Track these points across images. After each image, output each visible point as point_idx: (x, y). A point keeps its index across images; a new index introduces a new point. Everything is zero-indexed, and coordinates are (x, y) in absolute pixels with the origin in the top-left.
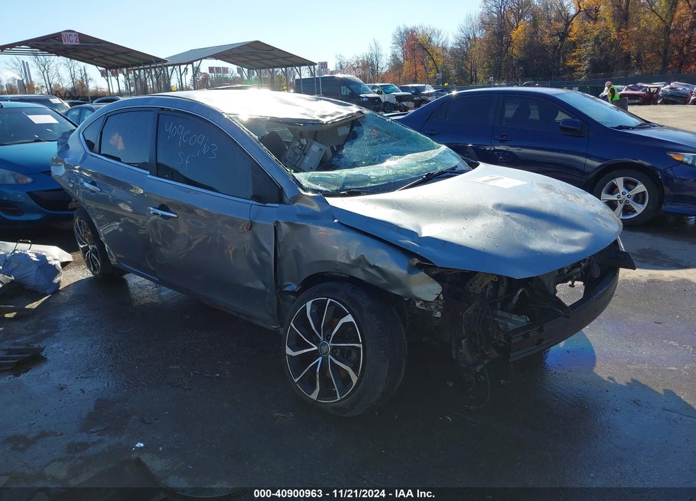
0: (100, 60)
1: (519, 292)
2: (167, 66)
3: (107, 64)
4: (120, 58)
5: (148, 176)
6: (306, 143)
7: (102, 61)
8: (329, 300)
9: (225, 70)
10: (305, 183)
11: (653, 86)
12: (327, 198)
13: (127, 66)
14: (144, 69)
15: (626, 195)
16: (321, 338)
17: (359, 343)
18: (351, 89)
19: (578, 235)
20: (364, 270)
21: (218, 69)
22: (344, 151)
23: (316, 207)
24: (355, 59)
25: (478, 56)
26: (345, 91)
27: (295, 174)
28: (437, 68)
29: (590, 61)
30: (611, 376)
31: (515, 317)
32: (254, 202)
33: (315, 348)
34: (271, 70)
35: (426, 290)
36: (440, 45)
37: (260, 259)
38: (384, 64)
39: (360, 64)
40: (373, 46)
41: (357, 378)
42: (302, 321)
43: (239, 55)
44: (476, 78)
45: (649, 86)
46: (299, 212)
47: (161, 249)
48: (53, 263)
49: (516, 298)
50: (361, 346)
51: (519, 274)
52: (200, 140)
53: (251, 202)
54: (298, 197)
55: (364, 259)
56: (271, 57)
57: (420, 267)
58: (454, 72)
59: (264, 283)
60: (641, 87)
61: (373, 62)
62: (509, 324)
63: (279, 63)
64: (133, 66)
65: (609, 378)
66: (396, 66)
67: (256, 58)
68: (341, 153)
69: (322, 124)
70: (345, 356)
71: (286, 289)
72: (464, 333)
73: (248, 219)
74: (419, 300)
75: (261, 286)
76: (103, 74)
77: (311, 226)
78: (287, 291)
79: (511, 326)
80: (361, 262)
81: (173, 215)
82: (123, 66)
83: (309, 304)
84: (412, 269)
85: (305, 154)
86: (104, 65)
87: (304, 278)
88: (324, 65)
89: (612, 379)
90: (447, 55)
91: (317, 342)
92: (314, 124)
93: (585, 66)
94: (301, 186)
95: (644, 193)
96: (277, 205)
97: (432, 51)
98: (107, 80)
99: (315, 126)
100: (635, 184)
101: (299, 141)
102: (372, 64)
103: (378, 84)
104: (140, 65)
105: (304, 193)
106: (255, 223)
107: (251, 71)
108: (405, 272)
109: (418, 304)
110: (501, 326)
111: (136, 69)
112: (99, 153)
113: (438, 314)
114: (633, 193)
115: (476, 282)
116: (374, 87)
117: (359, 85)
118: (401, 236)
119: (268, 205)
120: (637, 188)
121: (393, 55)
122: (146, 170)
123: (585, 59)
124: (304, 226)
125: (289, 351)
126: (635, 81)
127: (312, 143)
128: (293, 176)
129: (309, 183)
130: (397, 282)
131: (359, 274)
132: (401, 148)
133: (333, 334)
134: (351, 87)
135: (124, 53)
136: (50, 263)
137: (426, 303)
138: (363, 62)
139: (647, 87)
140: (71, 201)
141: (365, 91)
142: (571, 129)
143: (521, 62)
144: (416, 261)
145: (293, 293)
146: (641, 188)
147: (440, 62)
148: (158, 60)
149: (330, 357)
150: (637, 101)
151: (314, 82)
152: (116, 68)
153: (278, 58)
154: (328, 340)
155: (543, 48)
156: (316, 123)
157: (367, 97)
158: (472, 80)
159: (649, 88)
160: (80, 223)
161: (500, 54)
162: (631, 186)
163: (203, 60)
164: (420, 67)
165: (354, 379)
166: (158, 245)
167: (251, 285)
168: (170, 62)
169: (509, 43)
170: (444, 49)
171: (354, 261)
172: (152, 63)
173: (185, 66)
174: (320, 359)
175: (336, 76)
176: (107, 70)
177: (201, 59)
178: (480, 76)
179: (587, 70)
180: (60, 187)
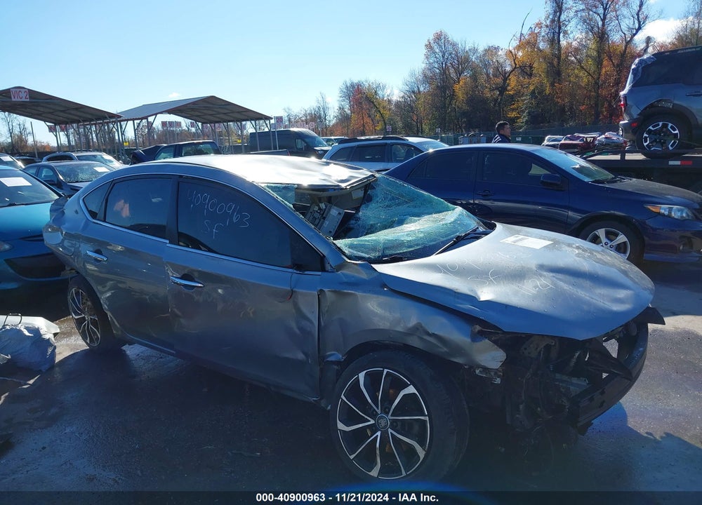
0: (50, 116)
1: (577, 355)
2: (120, 121)
3: (55, 120)
4: (70, 114)
5: (168, 245)
6: (324, 207)
7: (52, 117)
8: (386, 371)
9: (179, 124)
10: (347, 251)
11: (589, 136)
12: (373, 265)
13: (78, 122)
14: (95, 124)
15: (609, 245)
16: (379, 411)
17: (423, 414)
18: (306, 142)
19: (622, 294)
20: (422, 339)
21: (171, 124)
22: (360, 213)
23: (364, 275)
24: (303, 112)
25: (422, 108)
26: (300, 144)
27: (334, 242)
28: (384, 121)
29: (529, 113)
30: (650, 431)
31: (575, 380)
32: (295, 271)
33: (372, 422)
34: (225, 124)
35: (490, 357)
36: (385, 99)
37: (301, 329)
38: (332, 117)
39: (308, 117)
40: (320, 99)
41: (424, 453)
42: (355, 393)
43: (193, 109)
44: (422, 129)
45: (586, 136)
46: (345, 280)
47: (182, 321)
48: (47, 337)
49: (574, 360)
50: (427, 418)
51: (581, 335)
52: (229, 209)
53: (290, 270)
54: (342, 265)
55: (422, 327)
56: (226, 111)
57: (482, 335)
58: (400, 124)
59: (305, 353)
60: (579, 137)
61: (320, 115)
62: (572, 388)
63: (234, 117)
64: (84, 121)
65: (647, 433)
66: (344, 119)
67: (211, 112)
68: (358, 216)
69: (342, 189)
70: (406, 429)
71: (330, 359)
72: (523, 398)
73: (289, 288)
74: (479, 366)
75: (301, 356)
76: (51, 129)
77: (359, 294)
78: (332, 361)
79: (574, 390)
80: (417, 329)
81: (200, 285)
82: (73, 122)
83: (362, 376)
84: (475, 337)
85: (324, 218)
86: (53, 121)
87: (351, 347)
88: (279, 119)
89: (651, 434)
90: (392, 107)
91: (374, 415)
92: (335, 189)
93: (524, 118)
94: (344, 253)
95: (625, 243)
96: (320, 273)
97: (379, 104)
98: (56, 136)
99: (336, 191)
100: (617, 235)
101: (319, 206)
102: (320, 117)
103: (333, 138)
104: (93, 120)
105: (349, 261)
106: (295, 292)
107: (205, 125)
108: (468, 340)
109: (477, 371)
110: (562, 389)
111: (87, 125)
112: (105, 221)
113: (498, 381)
114: (615, 243)
115: (531, 346)
116: (328, 141)
117: (314, 138)
118: (459, 301)
119: (306, 273)
120: (618, 238)
121: (340, 108)
122: (164, 238)
123: (523, 112)
124: (352, 294)
125: (341, 426)
126: (571, 131)
127: (331, 207)
128: (335, 244)
129: (350, 250)
130: (458, 350)
131: (415, 342)
132: (416, 210)
133: (393, 407)
134: (307, 140)
135: (76, 109)
136: (44, 337)
137: (485, 369)
138: (310, 114)
139: (584, 137)
140: (63, 269)
141: (320, 144)
142: (551, 184)
143: (464, 114)
144: (478, 328)
145: (338, 363)
146: (622, 238)
147: (387, 114)
148: (112, 116)
149: (390, 431)
150: (576, 150)
151: (269, 136)
152: (66, 123)
153: (233, 112)
154: (387, 413)
155: (484, 101)
156: (336, 188)
157: (322, 150)
158: (418, 131)
159: (586, 138)
160: (77, 293)
161: (444, 107)
162: (612, 237)
163: (158, 115)
164: (367, 120)
165: (421, 453)
166: (177, 316)
167: (287, 355)
168: (124, 117)
169: (453, 96)
170: (389, 101)
171: (410, 329)
172: (106, 118)
173: (138, 121)
174: (379, 433)
175: (292, 129)
176: (55, 125)
177: (156, 114)
178: (426, 128)
179: (527, 121)
180: (50, 252)
